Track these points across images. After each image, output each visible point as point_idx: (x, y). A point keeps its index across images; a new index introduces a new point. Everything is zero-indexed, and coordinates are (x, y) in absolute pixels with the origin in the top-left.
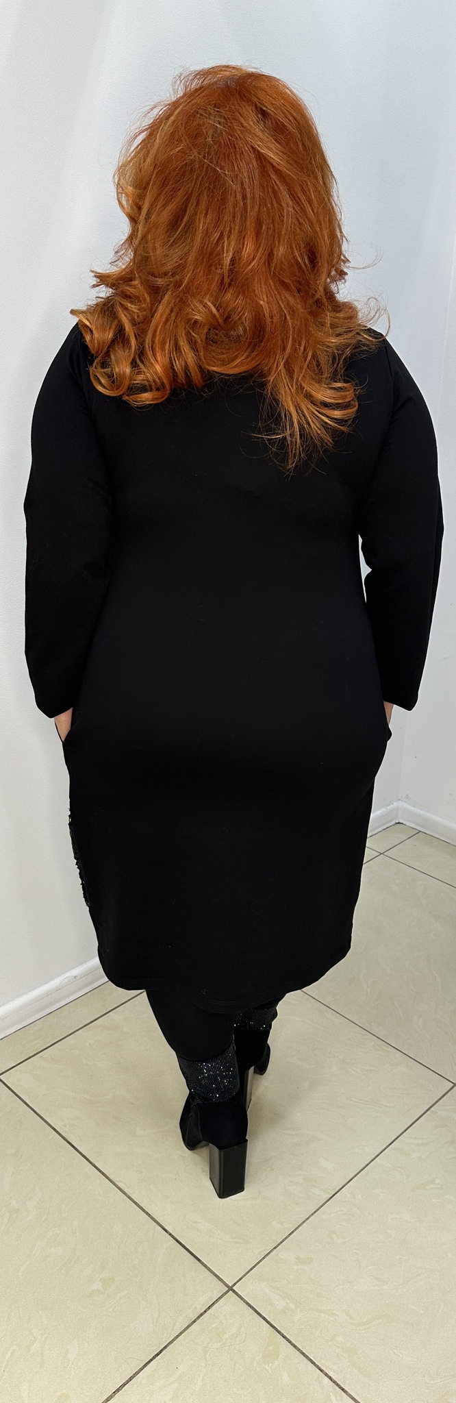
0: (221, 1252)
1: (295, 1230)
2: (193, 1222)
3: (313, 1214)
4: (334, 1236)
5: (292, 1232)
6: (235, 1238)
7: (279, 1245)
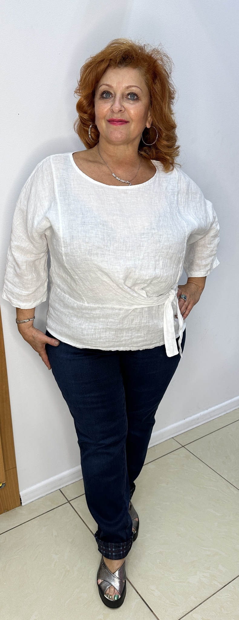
0: (163, 609)
1: (203, 602)
2: (151, 590)
3: (212, 595)
4: (222, 608)
5: (201, 604)
6: (172, 602)
7: (193, 609)
